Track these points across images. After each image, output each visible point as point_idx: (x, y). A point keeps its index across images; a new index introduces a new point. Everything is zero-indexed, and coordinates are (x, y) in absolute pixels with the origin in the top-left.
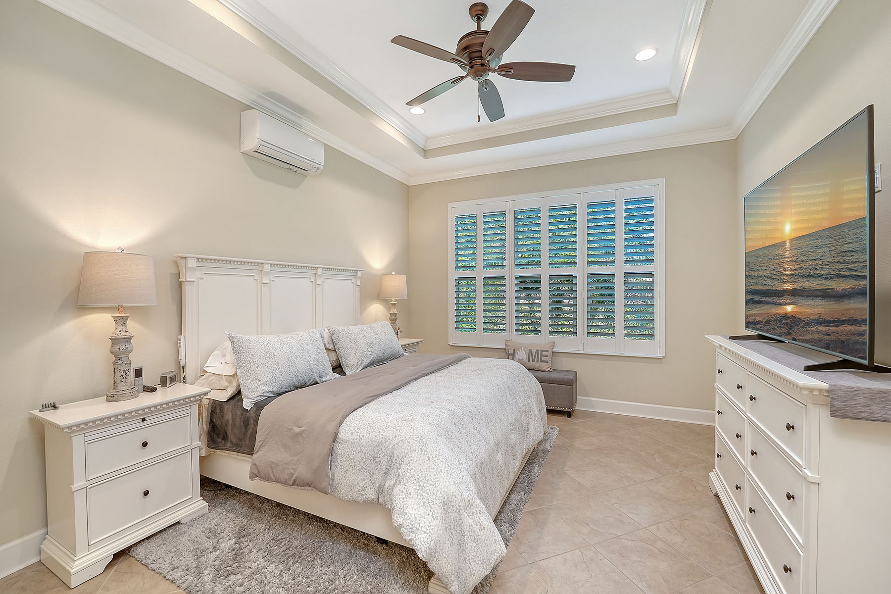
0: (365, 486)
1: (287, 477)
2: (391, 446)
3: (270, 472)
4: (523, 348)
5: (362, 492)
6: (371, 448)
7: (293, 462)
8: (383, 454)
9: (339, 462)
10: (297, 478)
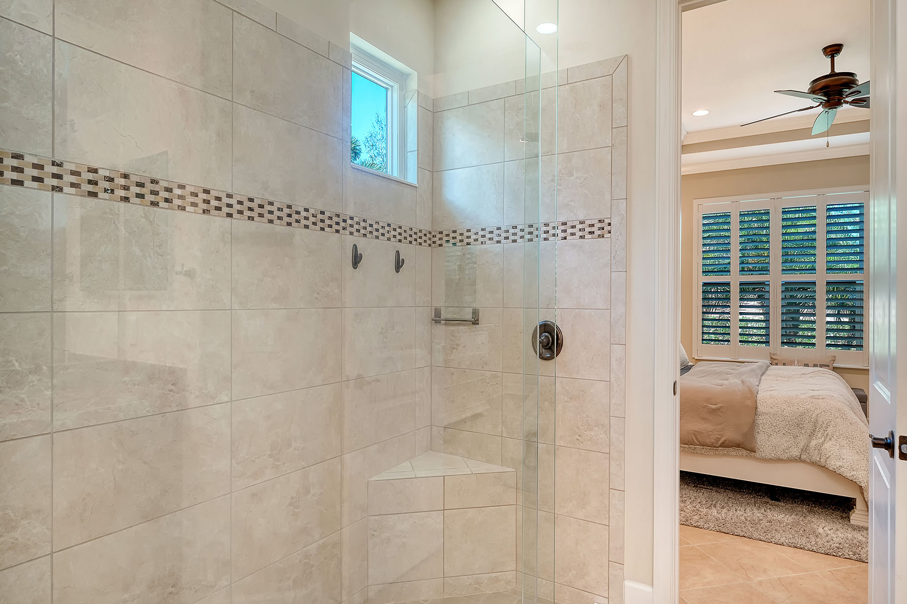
0: (789, 446)
1: (713, 441)
2: (814, 415)
3: (694, 438)
4: (796, 362)
5: (787, 451)
6: (794, 417)
7: (716, 430)
8: (807, 422)
9: (761, 429)
10: (726, 441)
